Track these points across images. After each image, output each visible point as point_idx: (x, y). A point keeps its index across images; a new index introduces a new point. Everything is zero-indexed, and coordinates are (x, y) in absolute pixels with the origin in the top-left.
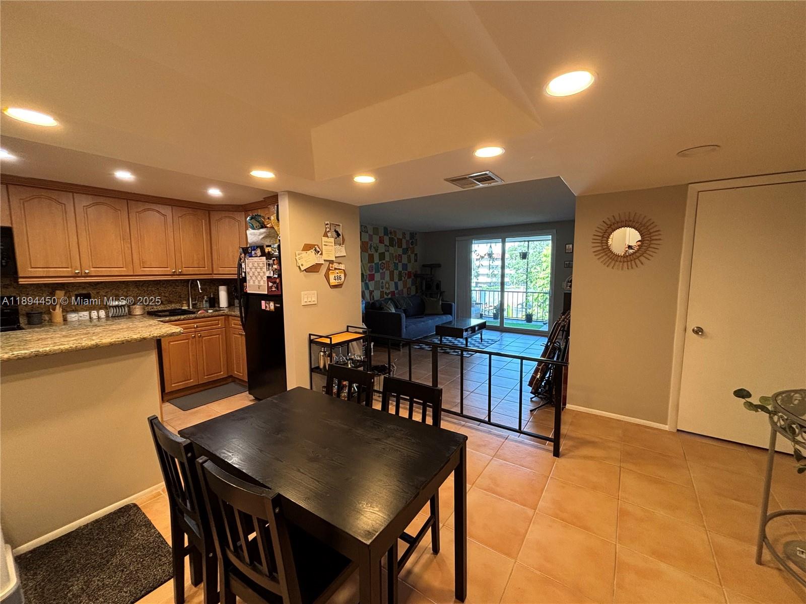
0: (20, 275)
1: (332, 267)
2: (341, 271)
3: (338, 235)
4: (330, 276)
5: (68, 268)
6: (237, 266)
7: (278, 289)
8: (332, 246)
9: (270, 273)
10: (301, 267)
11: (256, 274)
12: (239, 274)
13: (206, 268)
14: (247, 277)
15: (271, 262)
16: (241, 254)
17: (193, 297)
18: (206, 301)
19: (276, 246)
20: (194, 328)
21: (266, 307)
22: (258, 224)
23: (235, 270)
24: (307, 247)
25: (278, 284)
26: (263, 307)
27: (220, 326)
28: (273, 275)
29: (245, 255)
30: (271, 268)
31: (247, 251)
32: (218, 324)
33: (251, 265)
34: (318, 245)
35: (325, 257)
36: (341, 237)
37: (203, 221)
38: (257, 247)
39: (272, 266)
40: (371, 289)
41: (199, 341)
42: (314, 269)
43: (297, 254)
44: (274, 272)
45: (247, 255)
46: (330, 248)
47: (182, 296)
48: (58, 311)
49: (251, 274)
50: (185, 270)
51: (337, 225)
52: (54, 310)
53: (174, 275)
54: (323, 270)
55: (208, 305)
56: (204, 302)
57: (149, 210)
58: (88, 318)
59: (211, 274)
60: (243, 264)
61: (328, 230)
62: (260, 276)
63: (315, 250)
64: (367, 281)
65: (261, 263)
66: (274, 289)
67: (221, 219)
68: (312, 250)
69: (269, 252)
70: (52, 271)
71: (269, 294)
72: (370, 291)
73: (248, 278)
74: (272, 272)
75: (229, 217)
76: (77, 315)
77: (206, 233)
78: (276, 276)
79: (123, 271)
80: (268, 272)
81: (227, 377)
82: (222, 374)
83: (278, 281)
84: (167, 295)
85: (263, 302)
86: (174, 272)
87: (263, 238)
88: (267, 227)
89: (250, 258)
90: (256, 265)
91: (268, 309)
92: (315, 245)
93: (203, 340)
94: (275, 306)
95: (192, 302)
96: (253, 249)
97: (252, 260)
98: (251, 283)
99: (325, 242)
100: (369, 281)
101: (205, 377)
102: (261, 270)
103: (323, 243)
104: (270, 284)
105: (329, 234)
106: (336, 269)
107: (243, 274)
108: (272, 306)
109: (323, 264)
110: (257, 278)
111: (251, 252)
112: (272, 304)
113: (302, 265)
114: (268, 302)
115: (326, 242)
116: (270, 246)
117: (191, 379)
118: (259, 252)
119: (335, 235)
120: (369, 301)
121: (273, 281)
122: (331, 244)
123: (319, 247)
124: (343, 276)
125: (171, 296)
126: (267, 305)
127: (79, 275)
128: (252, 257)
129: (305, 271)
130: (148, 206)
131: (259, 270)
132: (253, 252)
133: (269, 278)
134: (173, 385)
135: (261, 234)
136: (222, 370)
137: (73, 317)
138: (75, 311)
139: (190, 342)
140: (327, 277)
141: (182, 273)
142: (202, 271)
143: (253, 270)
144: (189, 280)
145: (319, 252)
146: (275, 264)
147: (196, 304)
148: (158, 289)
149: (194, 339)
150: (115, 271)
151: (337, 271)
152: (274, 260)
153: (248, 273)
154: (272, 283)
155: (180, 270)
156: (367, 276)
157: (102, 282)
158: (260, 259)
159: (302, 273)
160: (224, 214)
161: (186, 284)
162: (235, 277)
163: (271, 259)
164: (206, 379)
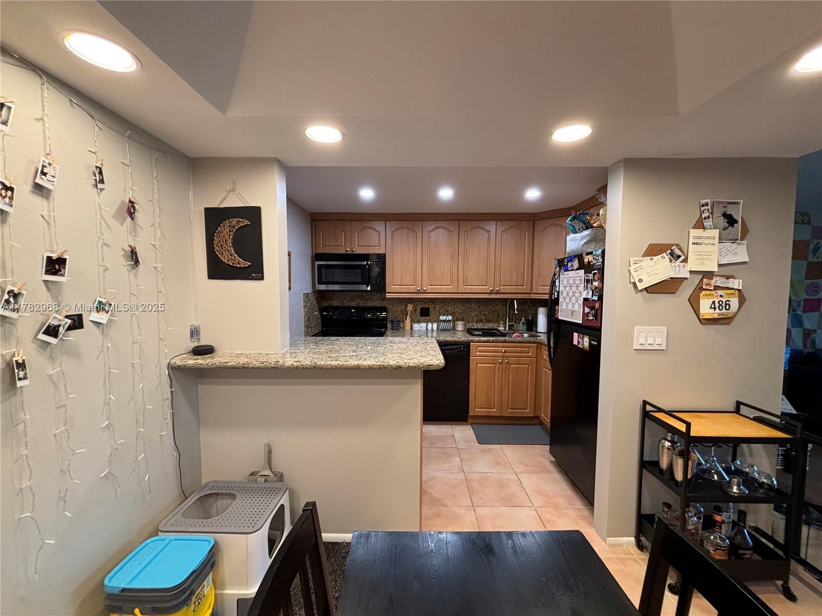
0: (387, 291)
1: (707, 284)
2: (733, 291)
3: (731, 221)
4: (701, 300)
5: (414, 285)
6: (550, 285)
7: (596, 319)
8: (714, 244)
9: (588, 293)
10: (637, 283)
11: (571, 294)
12: (551, 293)
13: (525, 287)
14: (560, 298)
15: (591, 276)
16: (556, 268)
17: (511, 317)
18: (523, 323)
19: (600, 251)
20: (502, 352)
21: (579, 342)
22: (582, 224)
23: (547, 289)
24: (653, 251)
25: (597, 310)
26: (575, 342)
27: (530, 354)
28: (592, 296)
29: (560, 269)
30: (589, 285)
31: (562, 264)
32: (529, 353)
33: (565, 283)
34: (677, 245)
35: (693, 265)
36: (739, 226)
37: (527, 233)
38: (575, 256)
39: (592, 283)
40: (808, 325)
41: (506, 367)
42: (667, 287)
43: (632, 263)
44: (593, 291)
45: (562, 268)
46: (709, 248)
47: (501, 316)
48: (408, 321)
49: (565, 295)
50: (503, 289)
51: (728, 203)
52: (406, 320)
53: (492, 293)
54: (686, 291)
55: (525, 328)
56: (521, 324)
57: (477, 227)
58: (425, 329)
59: (529, 293)
60: (557, 281)
61: (704, 215)
62: (574, 298)
63: (672, 254)
64: (799, 312)
65: (578, 279)
66: (591, 318)
67: (545, 228)
68: (665, 254)
69: (589, 262)
70: (404, 289)
71: (584, 324)
72: (805, 330)
73: (561, 300)
74: (591, 292)
75: (556, 225)
76: (418, 325)
77: (529, 247)
78: (595, 298)
79: (449, 288)
80: (586, 292)
81: (531, 418)
82: (528, 412)
83: (597, 306)
84: (486, 313)
85: (576, 335)
86: (492, 290)
87: (586, 243)
88: (592, 227)
89: (566, 273)
90: (571, 282)
91: (580, 346)
92: (673, 245)
93: (510, 368)
94: (590, 344)
95: (509, 322)
96: (569, 259)
97: (568, 275)
98: (564, 306)
99: (694, 238)
100: (804, 311)
101: (509, 410)
102: (577, 289)
103: (691, 241)
104: (587, 310)
105: (707, 223)
106: (717, 288)
107: (556, 294)
108: (586, 342)
109: (686, 279)
110: (571, 300)
111: (567, 264)
112: (586, 339)
113: (641, 281)
114: (582, 335)
115: (698, 238)
116: (591, 253)
117: (494, 408)
118: (576, 264)
119: (722, 222)
120: (802, 347)
121: (591, 305)
122: (711, 241)
123: (680, 249)
124: (734, 303)
125: (490, 314)
126: (580, 339)
127: (420, 291)
128: (568, 271)
129: (645, 292)
130: (475, 224)
131: (574, 289)
132: (569, 265)
133: (585, 300)
134: (476, 410)
135: (583, 238)
136: (528, 407)
137: (416, 327)
138: (419, 322)
139: (497, 367)
140: (694, 303)
141: (499, 292)
142: (520, 289)
143: (568, 289)
144: (508, 299)
145: (679, 257)
146: (596, 279)
147: (513, 326)
148: (479, 307)
149: (501, 366)
150: (444, 289)
151: (720, 292)
152: (595, 274)
153: (562, 293)
154: (589, 308)
155: (497, 289)
156: (799, 302)
157: (438, 298)
158: (576, 273)
159: (639, 294)
160: (550, 222)
161: (505, 302)
162: (547, 297)
163: (591, 273)
164: (508, 412)
